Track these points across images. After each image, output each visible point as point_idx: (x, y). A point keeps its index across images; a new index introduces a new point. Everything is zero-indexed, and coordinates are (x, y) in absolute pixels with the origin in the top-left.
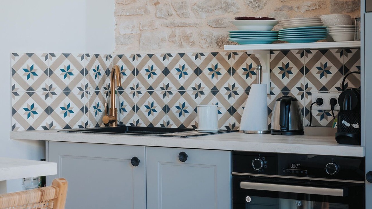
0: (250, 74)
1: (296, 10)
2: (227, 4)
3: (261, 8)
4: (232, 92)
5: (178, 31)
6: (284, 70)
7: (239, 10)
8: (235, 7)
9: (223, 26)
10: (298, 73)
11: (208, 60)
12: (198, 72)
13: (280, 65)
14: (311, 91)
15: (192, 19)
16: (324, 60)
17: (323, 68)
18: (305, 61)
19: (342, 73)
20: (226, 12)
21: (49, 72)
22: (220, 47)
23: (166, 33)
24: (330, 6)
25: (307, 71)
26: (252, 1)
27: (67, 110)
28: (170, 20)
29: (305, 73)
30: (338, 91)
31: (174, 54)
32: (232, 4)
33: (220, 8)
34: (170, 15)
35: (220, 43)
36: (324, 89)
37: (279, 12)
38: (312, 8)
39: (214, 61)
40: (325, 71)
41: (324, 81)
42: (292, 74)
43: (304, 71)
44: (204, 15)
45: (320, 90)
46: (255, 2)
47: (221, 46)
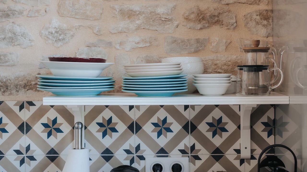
0: (53, 131)
1: (118, 47)
2: (14, 34)
3: (67, 42)
4: (25, 157)
6: (105, 126)
7: (33, 44)
8: (27, 39)
9: (7, 64)
10: (125, 131)
14: (144, 155)
17: (161, 124)
18: (135, 115)
19: (186, 131)
20: (11, 45)
22: (3, 94)
24: (166, 44)
25: (139, 128)
26: (54, 32)
29: (136, 131)
30: (183, 154)
32: (21, 34)
33: (3, 39)
36: (162, 152)
37: (93, 48)
38: (141, 45)
40: (164, 128)
41: (162, 141)
42: (117, 131)
43: (135, 128)
45: (157, 153)
46: (57, 34)
47: (4, 92)
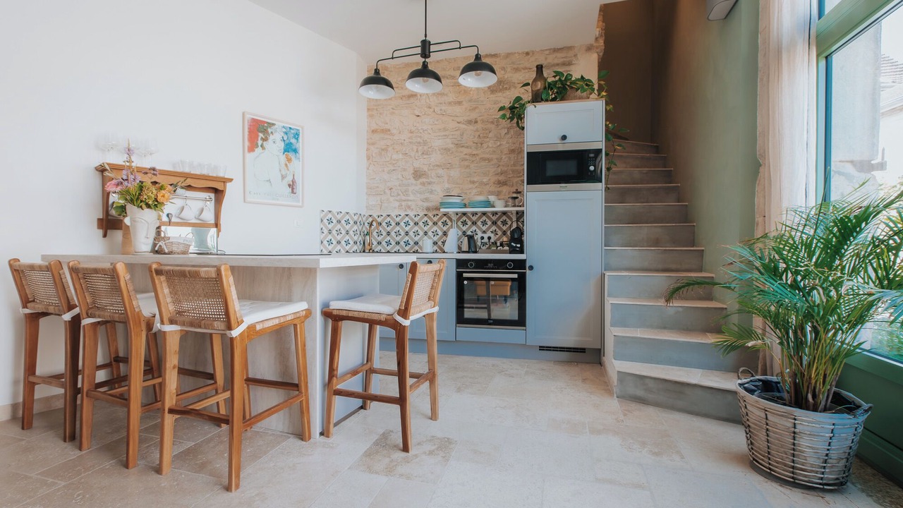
0: (446, 225)
3: (456, 191)
4: (435, 234)
5: (403, 203)
6: (464, 223)
7: (446, 192)
10: (471, 224)
11: (422, 218)
12: (416, 224)
13: (462, 220)
14: (478, 233)
15: (412, 197)
16: (484, 218)
18: (475, 218)
19: (493, 225)
21: (339, 222)
22: (429, 212)
23: (397, 204)
25: (476, 223)
27: (347, 243)
28: (399, 197)
31: (402, 215)
34: (399, 195)
35: (428, 209)
36: (484, 232)
39: (426, 219)
40: (485, 223)
41: (484, 228)
42: (468, 225)
43: (474, 223)
44: (419, 195)
